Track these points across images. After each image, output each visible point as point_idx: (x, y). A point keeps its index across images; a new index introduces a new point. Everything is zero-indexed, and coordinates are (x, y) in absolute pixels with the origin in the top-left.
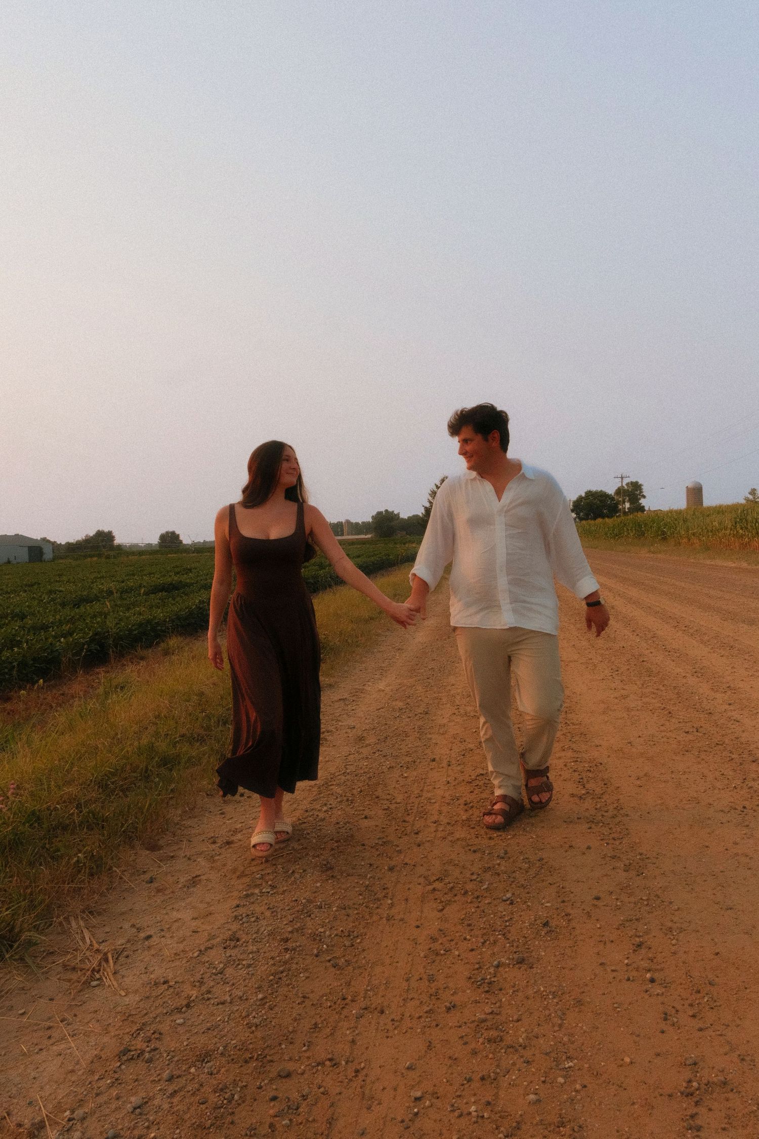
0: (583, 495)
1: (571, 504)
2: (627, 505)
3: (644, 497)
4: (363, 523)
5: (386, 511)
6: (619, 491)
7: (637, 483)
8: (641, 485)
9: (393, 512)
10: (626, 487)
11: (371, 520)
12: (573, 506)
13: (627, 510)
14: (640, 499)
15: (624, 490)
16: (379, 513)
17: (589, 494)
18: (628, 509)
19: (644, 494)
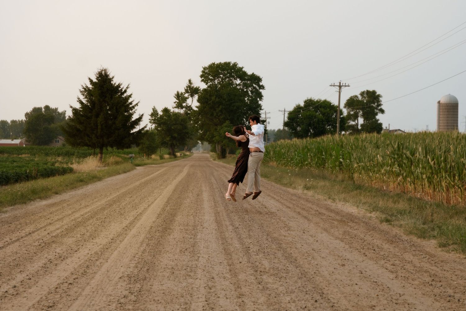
0: (302, 104)
1: (287, 115)
2: (361, 121)
3: (382, 111)
4: (13, 122)
5: (47, 107)
6: (352, 103)
7: (374, 92)
8: (379, 96)
9: (56, 109)
10: (360, 98)
11: (24, 118)
12: (289, 118)
13: (360, 128)
14: (377, 114)
15: (358, 101)
16: (37, 110)
17: (309, 103)
18: (362, 125)
19: (383, 107)
